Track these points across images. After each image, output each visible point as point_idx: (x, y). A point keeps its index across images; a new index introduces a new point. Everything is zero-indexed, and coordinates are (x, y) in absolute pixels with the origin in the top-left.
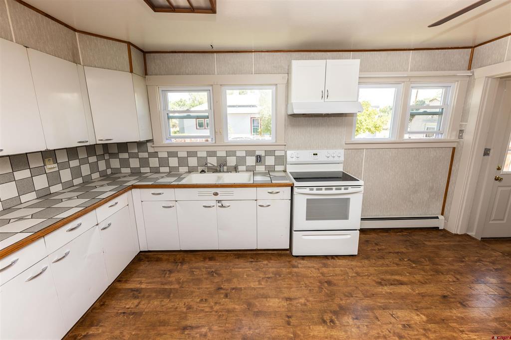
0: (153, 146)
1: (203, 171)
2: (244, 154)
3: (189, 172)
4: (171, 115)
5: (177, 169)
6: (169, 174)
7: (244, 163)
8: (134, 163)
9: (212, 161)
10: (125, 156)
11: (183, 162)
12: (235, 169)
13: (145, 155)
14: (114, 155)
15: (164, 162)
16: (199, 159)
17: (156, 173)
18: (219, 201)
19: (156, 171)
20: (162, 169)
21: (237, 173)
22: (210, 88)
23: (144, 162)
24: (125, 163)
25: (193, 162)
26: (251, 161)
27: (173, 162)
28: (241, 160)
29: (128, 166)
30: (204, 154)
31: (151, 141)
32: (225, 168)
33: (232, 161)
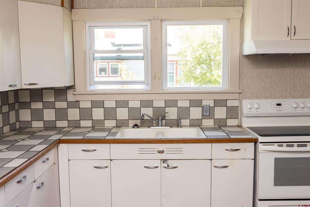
0: (74, 93)
1: (136, 126)
2: (186, 104)
3: (118, 127)
4: (96, 55)
5: (102, 122)
6: (93, 128)
7: (188, 116)
8: (49, 115)
9: (148, 112)
10: (38, 105)
11: (110, 113)
12: (177, 124)
13: (63, 105)
14: (26, 105)
15: (86, 114)
16: (131, 110)
17: (76, 127)
18: (164, 161)
19: (76, 125)
20: (83, 123)
21: (179, 129)
22: (148, 23)
23: (62, 114)
24: (37, 115)
25: (122, 114)
26: (196, 113)
27: (98, 114)
28: (184, 113)
29: (41, 118)
30: (137, 104)
31: (72, 87)
32: (164, 121)
33: (172, 113)
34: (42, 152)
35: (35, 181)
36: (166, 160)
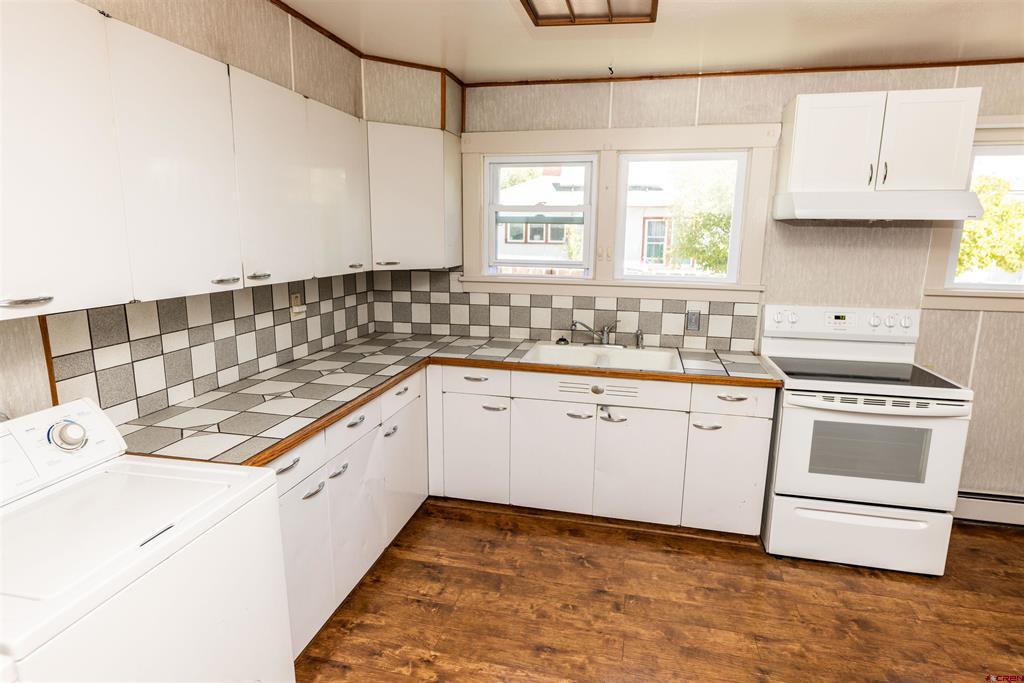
0: (461, 279)
1: (562, 341)
2: (657, 307)
3: (532, 340)
4: (502, 214)
5: (505, 330)
6: (490, 341)
7: (657, 329)
8: (421, 313)
9: (585, 318)
10: (402, 297)
11: (520, 316)
12: (637, 341)
13: (444, 298)
14: (383, 295)
15: (479, 315)
16: (556, 313)
17: (462, 337)
18: (603, 407)
19: (462, 332)
20: (475, 331)
21: (640, 351)
22: (594, 158)
23: (440, 314)
24: (402, 313)
25: (541, 318)
26: (673, 324)
27: (500, 316)
28: (651, 322)
29: (407, 318)
30: (567, 303)
31: (458, 269)
32: (612, 335)
33: (628, 323)
34: (394, 379)
35: (380, 425)
36: (607, 406)
